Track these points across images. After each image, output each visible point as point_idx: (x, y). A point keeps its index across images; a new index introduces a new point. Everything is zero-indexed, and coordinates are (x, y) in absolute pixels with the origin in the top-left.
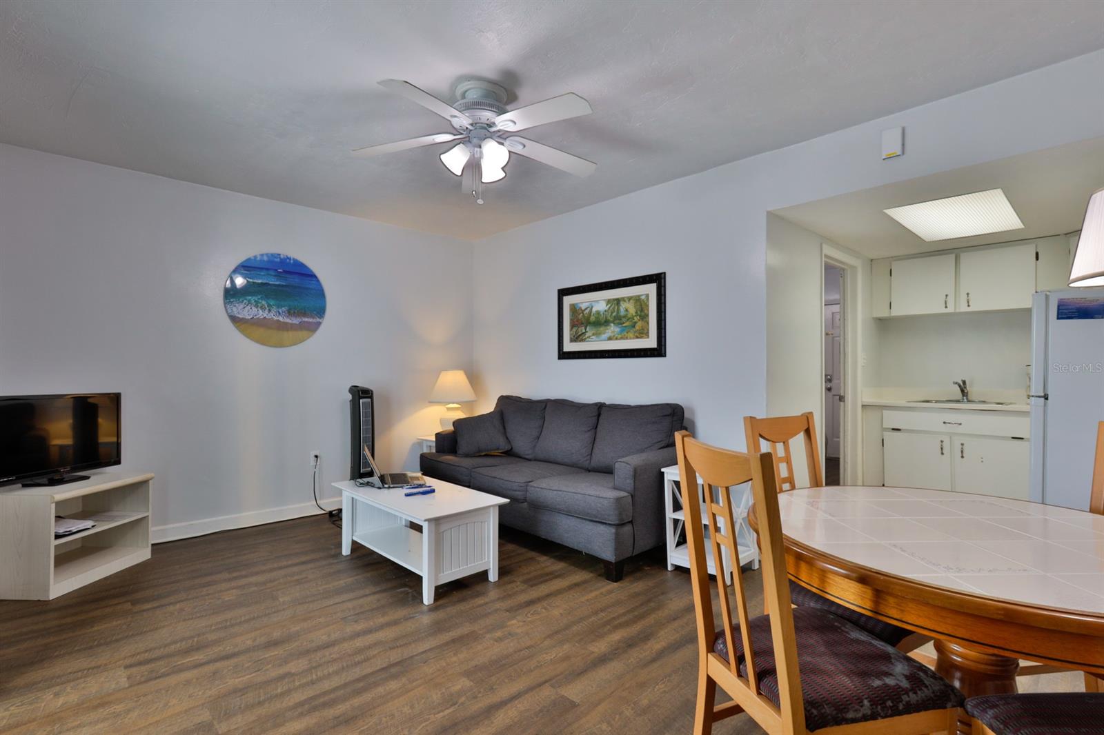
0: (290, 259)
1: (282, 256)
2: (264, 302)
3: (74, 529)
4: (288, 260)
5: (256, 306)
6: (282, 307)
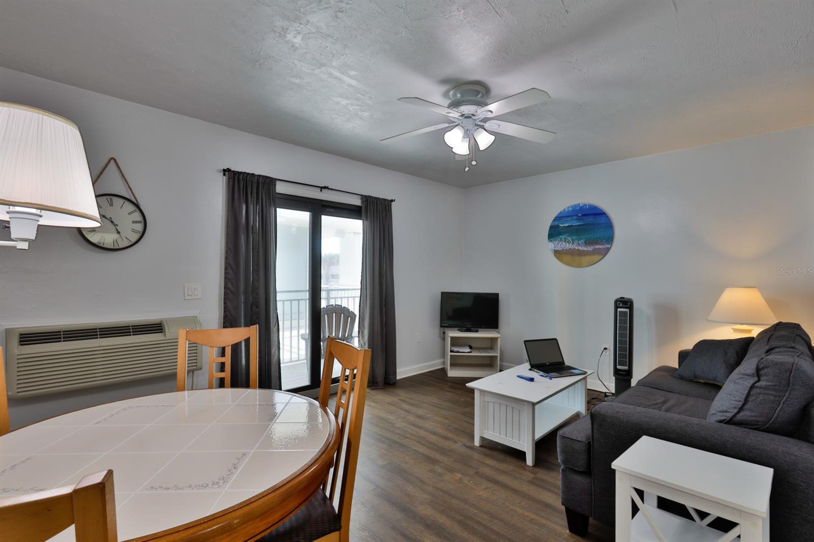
0: (586, 205)
1: (581, 205)
2: (569, 238)
3: (461, 350)
4: (585, 207)
5: (565, 241)
6: (580, 239)
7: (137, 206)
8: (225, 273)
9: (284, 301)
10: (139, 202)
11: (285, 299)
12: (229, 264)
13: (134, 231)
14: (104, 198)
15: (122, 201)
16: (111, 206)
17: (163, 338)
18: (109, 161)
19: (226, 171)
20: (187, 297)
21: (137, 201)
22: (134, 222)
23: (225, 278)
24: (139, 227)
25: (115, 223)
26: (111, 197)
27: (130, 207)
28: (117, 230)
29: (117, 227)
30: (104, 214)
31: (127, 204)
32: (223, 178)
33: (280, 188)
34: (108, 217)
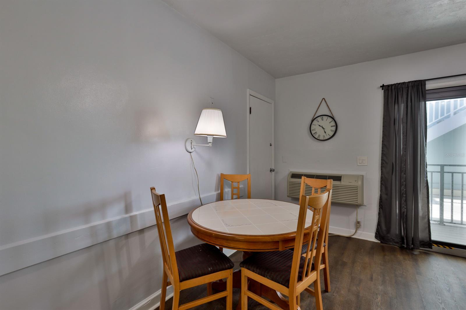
7: (333, 118)
8: (382, 151)
9: (432, 172)
10: (334, 116)
11: (433, 171)
12: (385, 145)
13: (332, 131)
14: (320, 117)
15: (326, 117)
16: (322, 120)
17: (340, 184)
18: (322, 100)
19: (383, 87)
20: (359, 164)
21: (333, 116)
22: (332, 126)
23: (382, 154)
24: (334, 129)
25: (324, 128)
26: (322, 116)
27: (330, 119)
28: (325, 131)
29: (325, 130)
30: (319, 125)
31: (329, 118)
32: (381, 91)
33: (429, 86)
34: (321, 126)
